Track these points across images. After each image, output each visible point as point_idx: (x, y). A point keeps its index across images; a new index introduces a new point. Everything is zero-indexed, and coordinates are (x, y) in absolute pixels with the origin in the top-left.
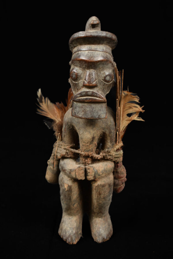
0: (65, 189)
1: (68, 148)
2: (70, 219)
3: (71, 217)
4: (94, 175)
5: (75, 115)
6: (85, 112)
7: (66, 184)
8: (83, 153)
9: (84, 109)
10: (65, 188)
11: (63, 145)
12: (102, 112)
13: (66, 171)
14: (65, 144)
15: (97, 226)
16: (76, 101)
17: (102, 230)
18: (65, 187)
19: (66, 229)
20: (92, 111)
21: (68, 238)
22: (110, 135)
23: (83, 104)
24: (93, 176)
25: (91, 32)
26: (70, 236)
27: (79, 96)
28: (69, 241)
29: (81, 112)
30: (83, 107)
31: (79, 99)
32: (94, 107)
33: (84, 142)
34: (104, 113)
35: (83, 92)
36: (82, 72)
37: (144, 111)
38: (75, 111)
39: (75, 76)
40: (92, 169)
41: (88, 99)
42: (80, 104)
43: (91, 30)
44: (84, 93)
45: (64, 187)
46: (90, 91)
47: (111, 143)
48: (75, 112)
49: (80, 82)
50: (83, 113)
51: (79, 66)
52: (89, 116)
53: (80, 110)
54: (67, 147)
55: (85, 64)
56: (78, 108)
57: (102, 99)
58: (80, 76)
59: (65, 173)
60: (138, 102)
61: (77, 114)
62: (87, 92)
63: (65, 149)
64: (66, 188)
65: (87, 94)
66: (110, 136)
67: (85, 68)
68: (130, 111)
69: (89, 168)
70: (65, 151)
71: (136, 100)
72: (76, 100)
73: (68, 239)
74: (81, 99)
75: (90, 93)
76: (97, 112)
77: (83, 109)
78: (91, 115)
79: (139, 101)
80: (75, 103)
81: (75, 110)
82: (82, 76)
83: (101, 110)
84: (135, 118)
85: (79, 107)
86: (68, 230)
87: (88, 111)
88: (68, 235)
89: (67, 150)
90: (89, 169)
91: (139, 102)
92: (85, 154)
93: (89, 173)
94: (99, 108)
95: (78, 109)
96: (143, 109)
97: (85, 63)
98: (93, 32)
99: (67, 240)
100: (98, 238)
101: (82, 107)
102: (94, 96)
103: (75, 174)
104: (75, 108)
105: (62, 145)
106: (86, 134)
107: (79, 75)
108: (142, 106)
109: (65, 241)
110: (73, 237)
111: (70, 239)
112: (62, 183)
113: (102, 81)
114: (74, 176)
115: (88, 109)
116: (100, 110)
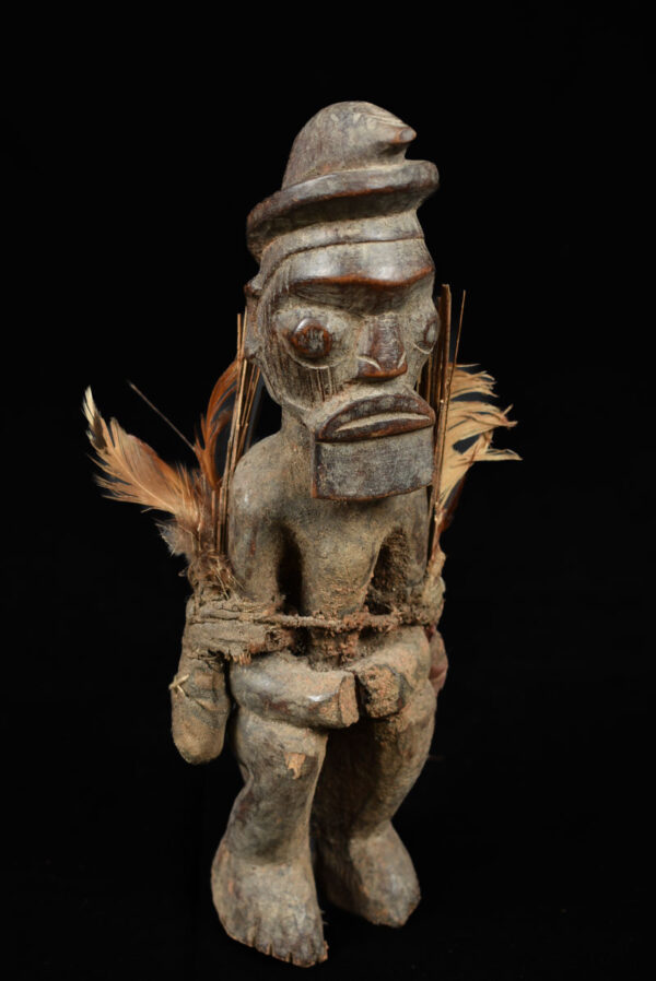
0: (293, 774)
1: (269, 615)
2: (282, 874)
3: (283, 867)
4: (397, 696)
5: (332, 491)
6: (367, 473)
7: (293, 753)
8: (332, 622)
9: (365, 465)
10: (292, 770)
11: (247, 608)
12: (422, 463)
13: (291, 707)
14: (255, 604)
15: (376, 867)
16: (333, 441)
17: (399, 878)
18: (291, 766)
19: (279, 916)
20: (393, 467)
21: (297, 948)
22: (417, 534)
23: (361, 446)
24: (394, 700)
25: (387, 175)
26: (302, 937)
27: (344, 418)
28: (306, 956)
29: (355, 479)
30: (362, 456)
31: (348, 431)
32: (396, 451)
33: (340, 583)
34: (427, 466)
35: (363, 402)
36: (346, 325)
37: (514, 423)
38: (331, 479)
39: (321, 344)
40: (387, 673)
41: (384, 426)
42: (348, 450)
43: (382, 163)
44: (367, 407)
45: (286, 766)
46: (387, 396)
47: (418, 563)
48: (329, 483)
49: (340, 364)
50: (360, 480)
51: (338, 302)
52: (383, 488)
53: (349, 470)
54: (265, 613)
55: (367, 297)
56: (340, 464)
57: (426, 417)
58: (340, 342)
59: (288, 712)
60: (489, 393)
61: (337, 487)
62: (377, 400)
63: (260, 622)
64: (296, 771)
65: (376, 407)
66: (416, 539)
67: (363, 310)
68: (464, 432)
69: (372, 672)
70: (261, 628)
71: (480, 390)
72: (334, 435)
73: (300, 951)
74: (358, 428)
75: (386, 404)
76: (408, 467)
77: (359, 465)
78: (389, 480)
79: (492, 391)
80: (327, 446)
81: (330, 472)
82: (347, 342)
83: (420, 454)
84: (482, 452)
85: (346, 460)
86: (292, 919)
87: (377, 469)
88: (297, 935)
89: (267, 622)
90: (372, 677)
91: (495, 396)
92: (344, 626)
93: (376, 690)
94: (412, 450)
95: (339, 469)
96: (510, 417)
97: (367, 293)
98: (395, 174)
99: (297, 954)
100: (392, 912)
101: (358, 459)
102: (401, 410)
103: (339, 710)
104: (329, 466)
105: (240, 611)
106: (347, 550)
107: (337, 338)
108: (506, 407)
109: (287, 960)
110: (315, 937)
111: (305, 948)
112: (270, 753)
113: (415, 349)
114: (334, 719)
115: (377, 462)
116: (416, 457)
